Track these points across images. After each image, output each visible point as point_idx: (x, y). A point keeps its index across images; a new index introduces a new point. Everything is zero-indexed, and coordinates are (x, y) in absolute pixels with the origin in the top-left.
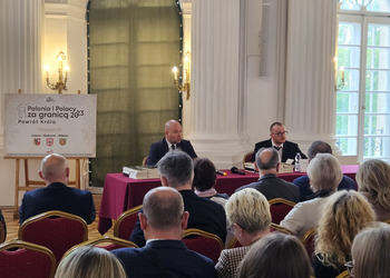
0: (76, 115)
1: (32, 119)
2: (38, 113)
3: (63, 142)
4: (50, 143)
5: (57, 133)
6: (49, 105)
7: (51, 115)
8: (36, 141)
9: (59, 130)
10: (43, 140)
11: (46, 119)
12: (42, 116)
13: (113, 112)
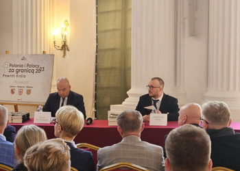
0: (39, 71)
1: (11, 73)
2: (15, 68)
3: (29, 92)
4: (20, 93)
5: (25, 85)
7: (23, 71)
8: (12, 90)
11: (20, 73)
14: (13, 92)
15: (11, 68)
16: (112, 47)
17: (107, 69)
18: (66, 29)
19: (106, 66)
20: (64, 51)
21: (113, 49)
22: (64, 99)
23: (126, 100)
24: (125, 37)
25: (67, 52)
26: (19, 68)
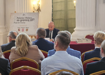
0: (32, 20)
1: (18, 22)
2: (20, 19)
3: (27, 30)
4: (23, 30)
5: (25, 27)
6: (24, 17)
7: (24, 20)
8: (19, 29)
9: (26, 25)
10: (21, 29)
11: (22, 22)
12: (21, 21)
13: (60, 19)
14: (19, 30)
15: (18, 19)
16: (60, 9)
17: (58, 19)
18: (39, 2)
19: (57, 18)
20: (39, 12)
21: (61, 10)
22: (51, 32)
23: (74, 32)
24: (67, 5)
25: (40, 12)
26: (22, 19)
